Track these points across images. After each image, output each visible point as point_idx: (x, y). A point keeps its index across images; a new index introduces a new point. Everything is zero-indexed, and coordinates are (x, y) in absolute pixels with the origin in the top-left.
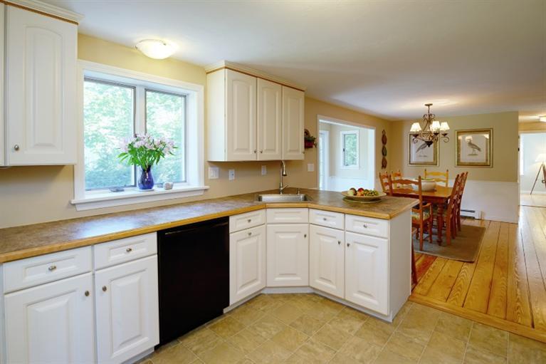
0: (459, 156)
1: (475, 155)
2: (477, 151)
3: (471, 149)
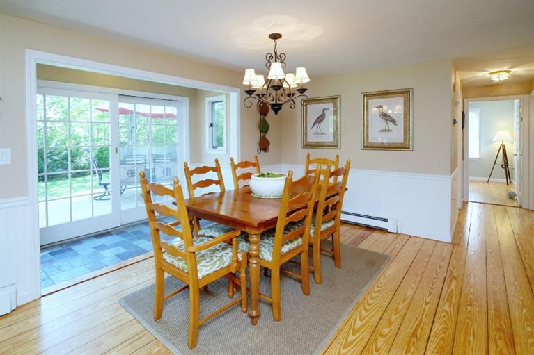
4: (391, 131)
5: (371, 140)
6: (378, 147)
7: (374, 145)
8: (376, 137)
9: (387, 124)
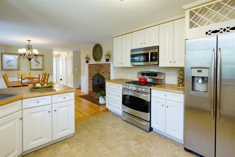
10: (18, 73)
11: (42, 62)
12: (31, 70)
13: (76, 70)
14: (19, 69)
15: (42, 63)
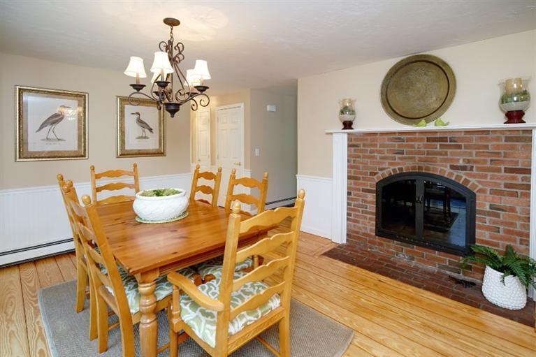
0: (123, 142)
1: (145, 138)
2: (147, 130)
3: (141, 129)
4: (148, 138)
5: (128, 147)
6: (135, 154)
7: (131, 153)
8: (132, 144)
9: (144, 131)
10: (93, 169)
11: (158, 128)
12: (124, 154)
13: (257, 152)
14: (85, 150)
15: (160, 131)
